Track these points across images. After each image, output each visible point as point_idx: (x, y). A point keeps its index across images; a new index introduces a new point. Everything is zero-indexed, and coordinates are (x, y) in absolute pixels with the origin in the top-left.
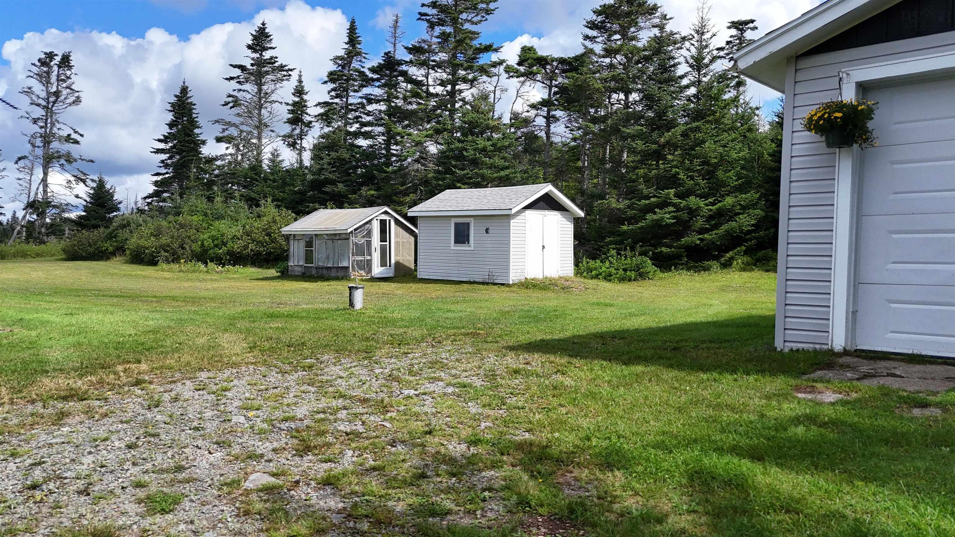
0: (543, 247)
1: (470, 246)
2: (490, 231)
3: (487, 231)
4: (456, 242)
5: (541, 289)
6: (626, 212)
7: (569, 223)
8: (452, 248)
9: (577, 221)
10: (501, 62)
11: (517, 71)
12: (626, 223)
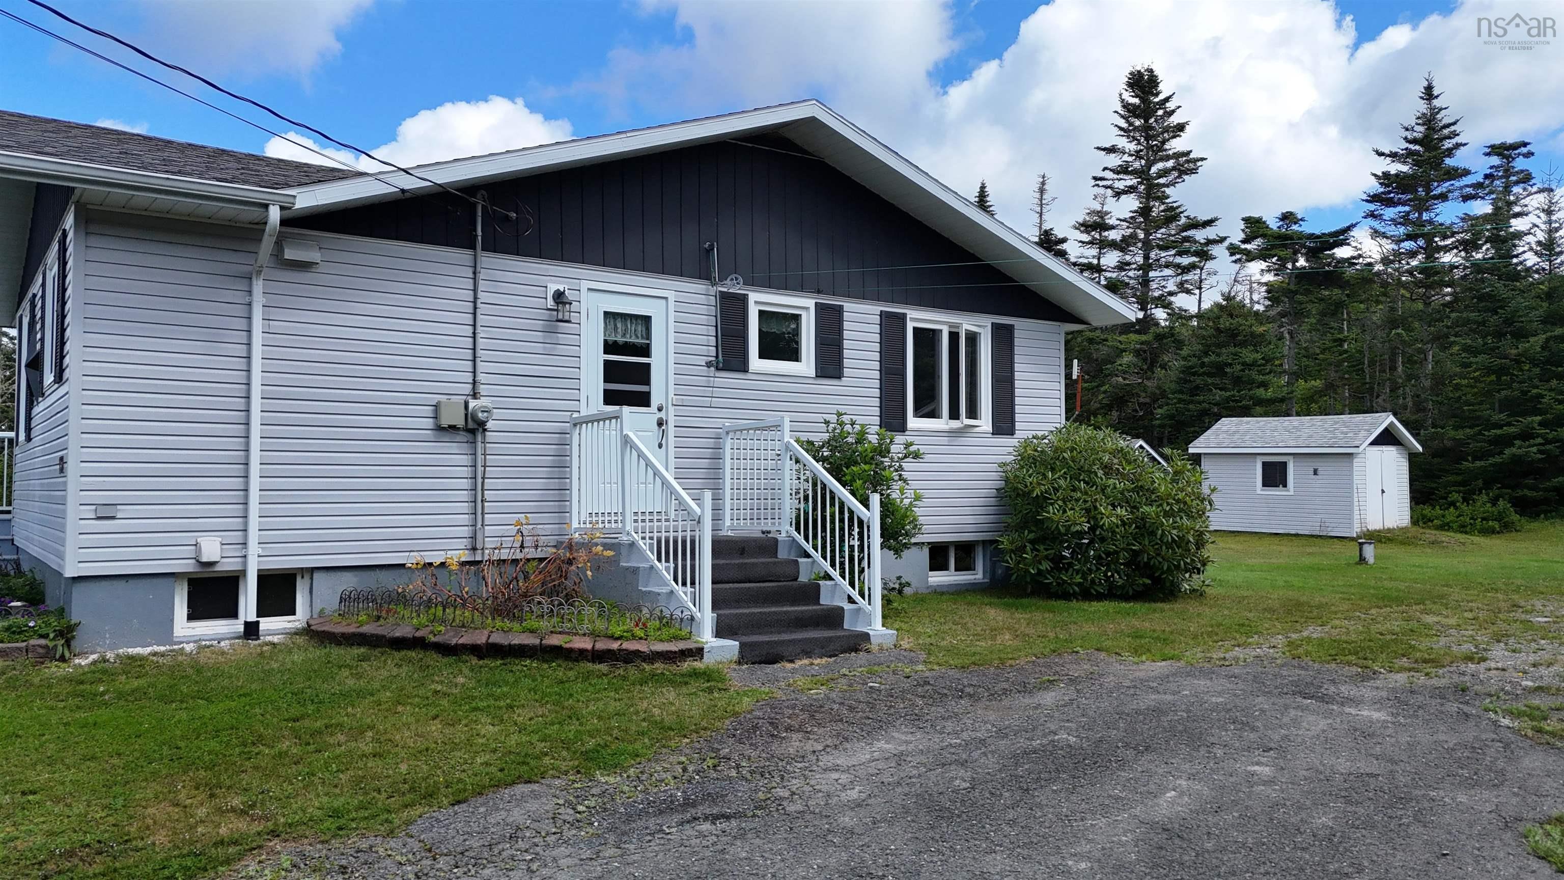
0: (1383, 492)
1: (1288, 491)
2: (1319, 472)
3: (1315, 472)
4: (1265, 484)
5: (1403, 543)
6: (1469, 444)
7: (1403, 460)
8: (1259, 492)
9: (1413, 459)
10: (1222, 240)
11: (1247, 253)
12: (1470, 458)
